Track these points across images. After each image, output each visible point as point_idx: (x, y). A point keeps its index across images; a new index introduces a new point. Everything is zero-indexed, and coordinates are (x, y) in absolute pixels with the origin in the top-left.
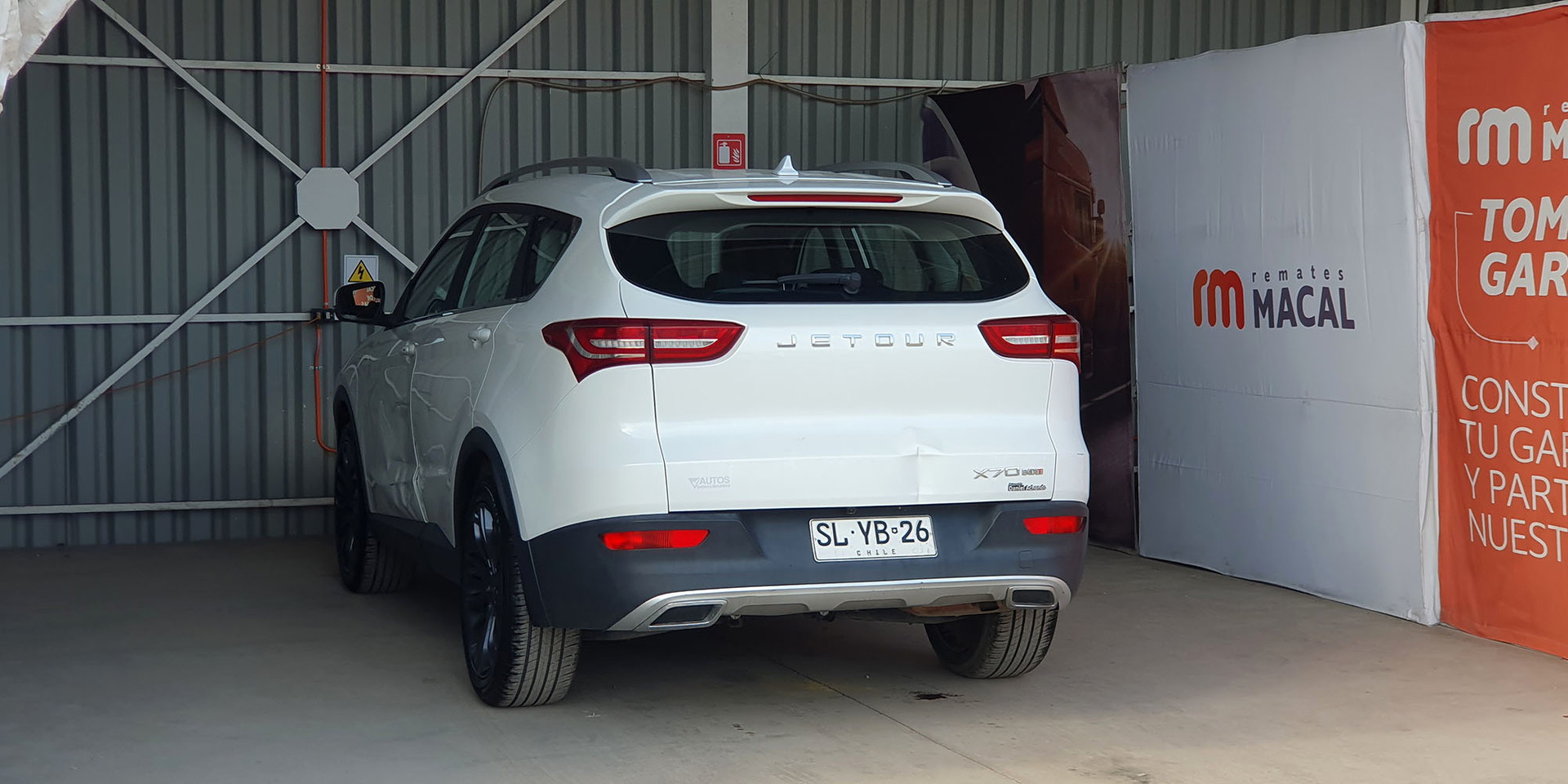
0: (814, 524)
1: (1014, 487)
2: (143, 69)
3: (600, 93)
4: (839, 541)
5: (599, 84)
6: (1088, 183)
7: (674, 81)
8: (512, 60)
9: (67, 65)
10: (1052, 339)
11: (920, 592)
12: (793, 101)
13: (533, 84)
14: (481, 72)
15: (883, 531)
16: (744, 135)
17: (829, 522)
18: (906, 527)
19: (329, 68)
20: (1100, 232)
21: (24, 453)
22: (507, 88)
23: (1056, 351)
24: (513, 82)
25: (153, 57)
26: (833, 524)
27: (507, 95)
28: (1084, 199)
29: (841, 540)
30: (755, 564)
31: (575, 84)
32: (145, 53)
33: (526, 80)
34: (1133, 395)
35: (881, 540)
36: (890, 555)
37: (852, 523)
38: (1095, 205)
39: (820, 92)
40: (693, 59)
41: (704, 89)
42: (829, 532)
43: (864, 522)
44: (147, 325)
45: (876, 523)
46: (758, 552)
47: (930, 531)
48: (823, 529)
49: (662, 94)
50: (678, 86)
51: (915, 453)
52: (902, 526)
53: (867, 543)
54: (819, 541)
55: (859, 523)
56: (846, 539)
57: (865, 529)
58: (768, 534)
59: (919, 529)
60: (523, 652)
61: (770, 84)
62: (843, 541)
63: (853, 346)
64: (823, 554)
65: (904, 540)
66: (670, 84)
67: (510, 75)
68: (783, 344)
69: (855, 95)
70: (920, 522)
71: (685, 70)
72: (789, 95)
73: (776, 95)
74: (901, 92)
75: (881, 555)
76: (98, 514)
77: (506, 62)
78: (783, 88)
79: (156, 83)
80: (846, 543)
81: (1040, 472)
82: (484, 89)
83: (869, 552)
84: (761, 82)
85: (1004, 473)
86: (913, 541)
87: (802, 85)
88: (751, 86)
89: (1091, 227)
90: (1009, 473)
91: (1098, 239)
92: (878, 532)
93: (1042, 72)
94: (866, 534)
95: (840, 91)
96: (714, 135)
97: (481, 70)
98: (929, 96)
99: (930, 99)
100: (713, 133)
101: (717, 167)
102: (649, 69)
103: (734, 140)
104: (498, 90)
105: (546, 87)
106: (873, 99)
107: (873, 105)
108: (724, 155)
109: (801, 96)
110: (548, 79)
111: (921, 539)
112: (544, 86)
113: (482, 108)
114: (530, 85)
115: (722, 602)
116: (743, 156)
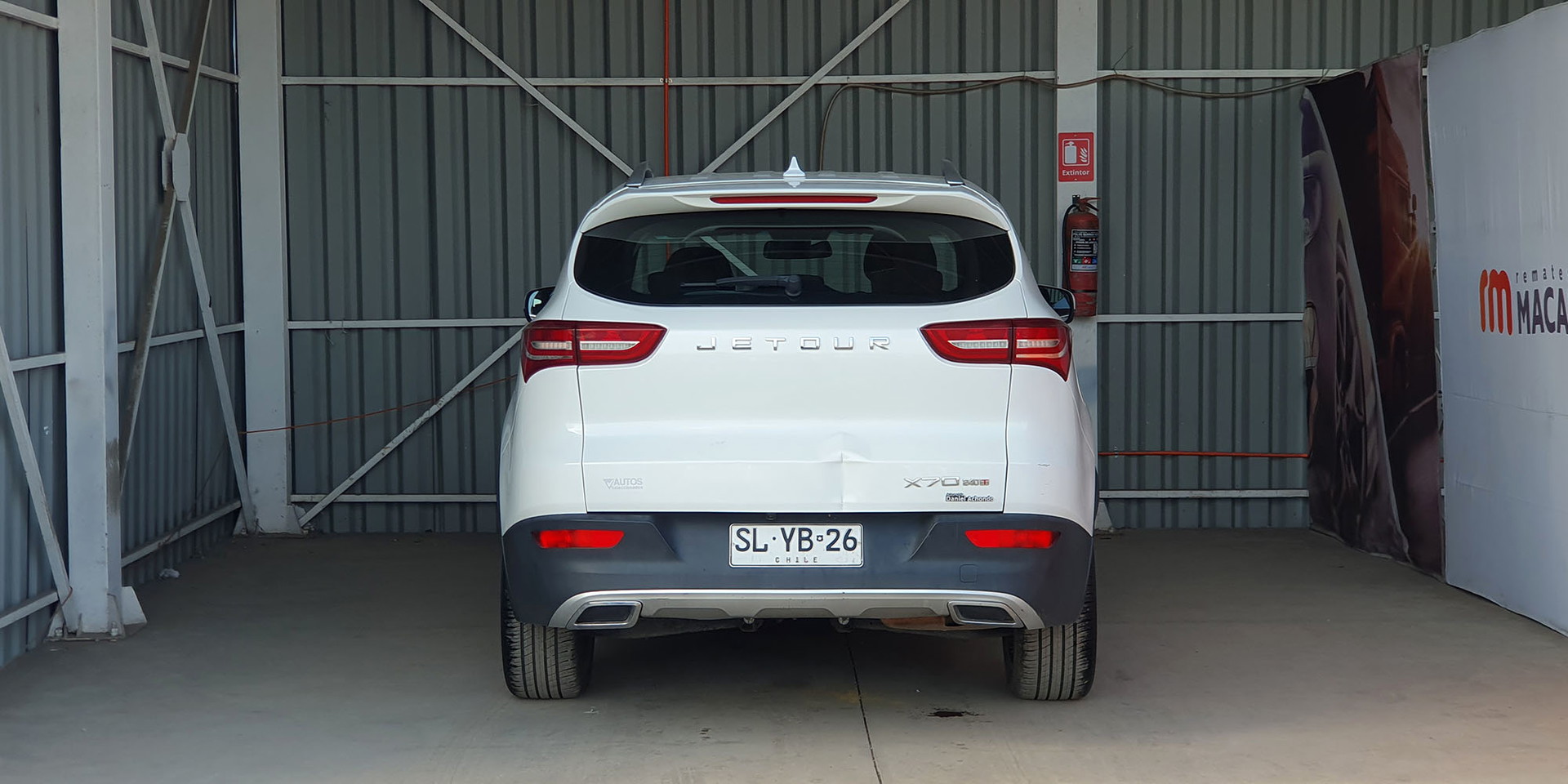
0: (734, 529)
1: (952, 497)
2: (502, 87)
3: (944, 95)
4: (758, 547)
5: (943, 86)
6: (1405, 175)
7: (1023, 80)
8: (853, 63)
9: (432, 86)
10: (1012, 344)
11: (843, 602)
12: (1154, 98)
13: (876, 89)
14: (820, 80)
15: (808, 539)
16: (1092, 134)
17: (750, 528)
18: (833, 535)
19: (672, 81)
20: (1414, 229)
21: (392, 445)
22: (850, 93)
23: (1018, 356)
24: (855, 88)
25: (508, 77)
26: (755, 530)
27: (849, 101)
28: (1403, 194)
29: (760, 546)
30: (669, 567)
31: (920, 87)
32: (502, 74)
33: (867, 86)
34: (1439, 407)
35: (803, 547)
36: (811, 563)
37: (775, 530)
38: (1410, 201)
39: (1185, 86)
40: (1043, 57)
41: (1052, 87)
42: (750, 538)
43: (788, 529)
44: (507, 328)
45: (801, 530)
46: (673, 553)
47: (859, 540)
48: (743, 534)
49: (1010, 94)
50: (1028, 87)
51: (839, 460)
52: (828, 534)
53: (788, 550)
54: (737, 547)
55: (783, 530)
56: (766, 546)
57: (788, 536)
58: (685, 536)
59: (847, 537)
60: (517, 645)
61: (1129, 80)
62: (763, 547)
63: (775, 349)
64: (739, 559)
65: (829, 548)
66: (1018, 83)
67: (851, 81)
68: (702, 347)
69: (1224, 88)
70: (850, 530)
71: (1035, 68)
72: (1149, 89)
73: (1136, 90)
74: (1279, 83)
75: (801, 563)
76: (462, 504)
77: (850, 66)
78: (1143, 83)
79: (512, 102)
80: (765, 550)
81: (985, 482)
82: (825, 94)
83: (789, 560)
84: (1116, 78)
85: (940, 483)
86: (838, 549)
87: (1166, 79)
88: (1104, 83)
89: (1408, 224)
90: (946, 483)
91: (1413, 237)
92: (801, 539)
93: (1375, 58)
94: (788, 541)
95: (1209, 84)
96: (1060, 134)
97: (820, 77)
98: (1306, 87)
99: (1307, 90)
100: (1058, 132)
101: (1062, 168)
102: (997, 70)
103: (1081, 140)
104: (839, 97)
105: (889, 92)
106: (1246, 91)
107: (1245, 97)
108: (1070, 154)
109: (1163, 90)
110: (891, 83)
111: (847, 548)
112: (887, 91)
113: (823, 114)
114: (873, 91)
115: (636, 603)
116: (1090, 155)
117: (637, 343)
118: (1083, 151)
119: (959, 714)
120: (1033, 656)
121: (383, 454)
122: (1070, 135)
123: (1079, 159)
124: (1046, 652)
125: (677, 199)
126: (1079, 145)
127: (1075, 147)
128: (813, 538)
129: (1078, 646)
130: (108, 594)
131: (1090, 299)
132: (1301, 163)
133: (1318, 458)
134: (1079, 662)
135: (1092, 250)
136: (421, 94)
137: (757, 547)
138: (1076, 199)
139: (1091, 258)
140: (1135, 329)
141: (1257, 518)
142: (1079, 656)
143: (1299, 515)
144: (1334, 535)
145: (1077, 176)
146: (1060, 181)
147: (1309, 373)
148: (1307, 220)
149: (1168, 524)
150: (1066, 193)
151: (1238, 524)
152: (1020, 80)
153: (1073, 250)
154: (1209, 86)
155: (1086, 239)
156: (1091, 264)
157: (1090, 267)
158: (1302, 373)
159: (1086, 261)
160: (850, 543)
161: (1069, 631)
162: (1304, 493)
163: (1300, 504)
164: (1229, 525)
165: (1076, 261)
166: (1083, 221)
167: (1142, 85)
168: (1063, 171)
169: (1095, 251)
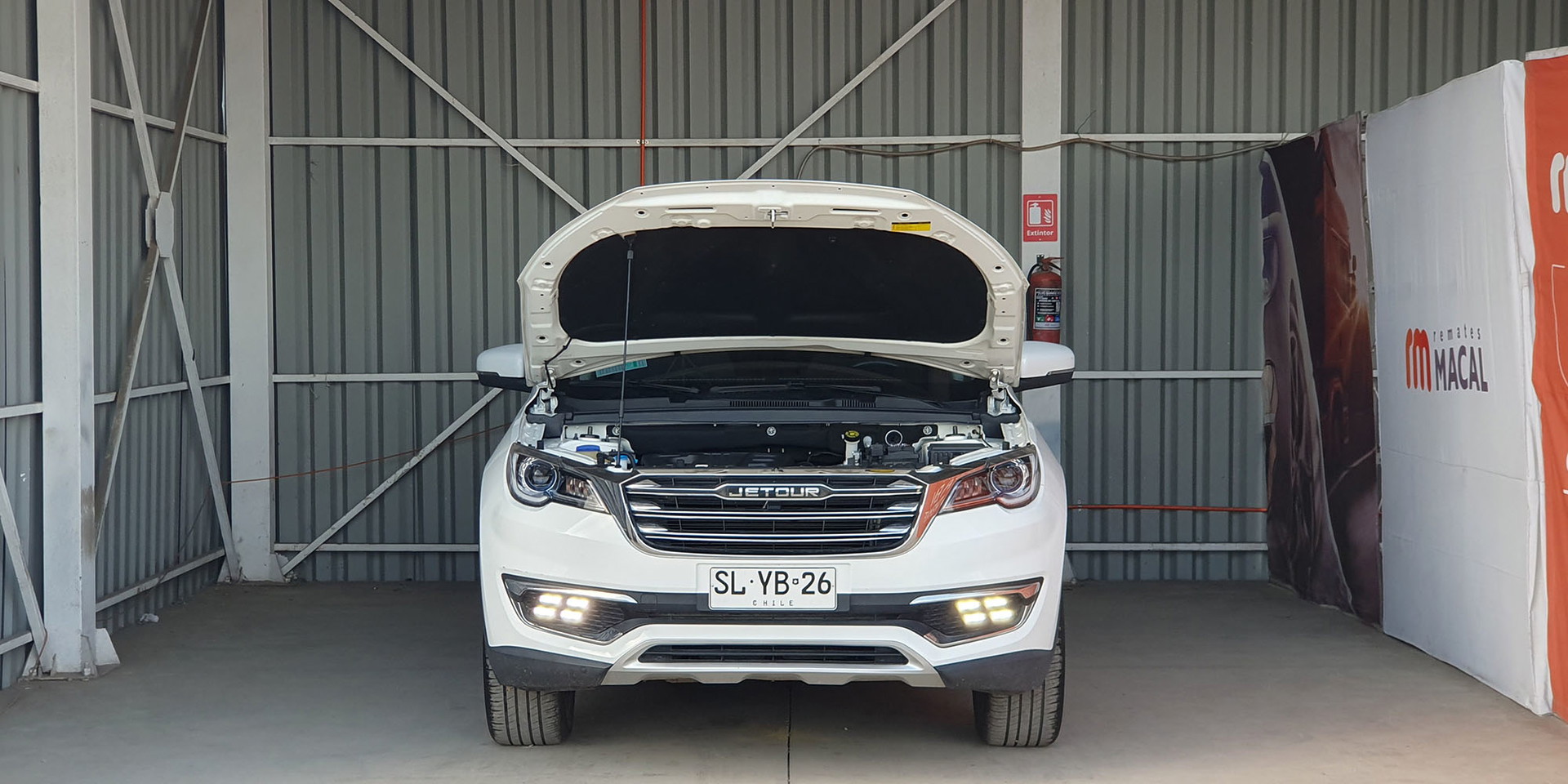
2: (483, 148)
3: (913, 157)
5: (912, 149)
6: (1346, 237)
7: (990, 143)
8: (825, 125)
9: (415, 146)
12: (1117, 161)
13: (846, 151)
14: (792, 142)
16: (1056, 195)
19: (648, 143)
20: (1353, 289)
21: (373, 496)
22: (822, 154)
24: (827, 149)
25: (489, 138)
27: (822, 162)
28: (1345, 254)
31: (890, 149)
32: (483, 136)
33: (838, 147)
34: (1377, 463)
38: (1351, 261)
39: (1147, 149)
40: (1008, 120)
41: (1017, 150)
49: (977, 157)
50: (994, 149)
61: (1093, 144)
66: (985, 145)
67: (821, 143)
69: (1186, 152)
71: (1001, 132)
72: (1112, 152)
73: (1099, 153)
74: (1239, 146)
76: (441, 554)
77: (821, 128)
78: (1107, 147)
79: (493, 162)
82: (798, 155)
84: (1080, 141)
87: (1129, 142)
88: (1069, 146)
89: (1349, 284)
91: (1353, 296)
95: (1171, 148)
96: (1025, 196)
97: (792, 139)
98: (1267, 150)
99: (1266, 154)
100: (1023, 194)
101: (1027, 228)
102: (964, 133)
103: (1045, 201)
104: (811, 157)
105: (859, 154)
106: (1207, 155)
107: (1207, 160)
108: (1034, 215)
109: (1126, 153)
110: (862, 146)
112: (858, 153)
114: (844, 152)
116: (1055, 217)
118: (1047, 212)
121: (364, 504)
122: (1035, 197)
123: (1043, 220)
126: (1044, 207)
127: (1039, 208)
132: (1261, 224)
133: (1275, 512)
135: (1055, 308)
136: (405, 153)
138: (1040, 259)
139: (1055, 316)
140: (1098, 385)
141: (1218, 572)
143: (1259, 568)
144: (1290, 587)
145: (1041, 237)
146: (1025, 240)
147: (1268, 428)
148: (1266, 279)
149: (1131, 576)
150: (1031, 253)
151: (1199, 576)
152: (987, 143)
153: (1037, 308)
154: (1171, 149)
155: (1049, 298)
156: (1054, 322)
157: (1056, 325)
158: (1261, 430)
159: (1050, 319)
162: (1264, 547)
163: (1260, 557)
164: (1190, 577)
165: (1039, 319)
166: (1047, 280)
167: (1105, 147)
168: (1028, 232)
169: (1058, 310)
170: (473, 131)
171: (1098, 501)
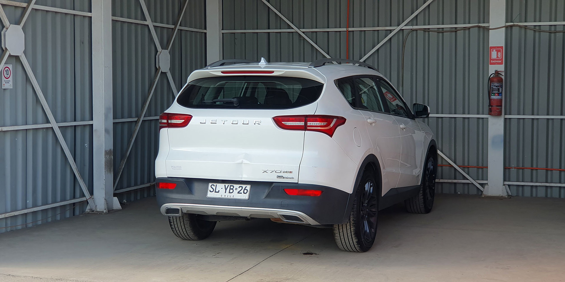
0: (210, 184)
1: (279, 177)
2: (292, 33)
3: (449, 33)
5: (449, 29)
9: (270, 32)
10: (306, 124)
11: (241, 211)
12: (530, 33)
14: (402, 28)
15: (232, 189)
16: (503, 47)
17: (215, 184)
18: (241, 188)
19: (350, 29)
22: (415, 32)
23: (308, 128)
24: (416, 30)
26: (216, 185)
27: (414, 36)
29: (217, 191)
30: (189, 196)
31: (441, 30)
32: (292, 28)
33: (420, 29)
35: (231, 192)
36: (232, 197)
37: (222, 185)
39: (543, 28)
40: (486, 18)
41: (487, 29)
42: (214, 188)
43: (227, 185)
45: (231, 186)
46: (191, 192)
47: (248, 190)
48: (213, 186)
50: (481, 29)
51: (241, 162)
52: (239, 188)
53: (225, 193)
54: (210, 190)
55: (225, 185)
56: (219, 191)
58: (197, 186)
59: (245, 189)
61: (520, 27)
62: (218, 191)
63: (224, 124)
64: (210, 195)
65: (238, 193)
67: (413, 28)
68: (202, 122)
70: (246, 187)
71: (483, 22)
72: (528, 29)
73: (523, 30)
75: (229, 197)
77: (415, 22)
79: (295, 37)
80: (218, 192)
81: (291, 172)
82: (405, 33)
83: (225, 196)
84: (514, 26)
85: (275, 172)
86: (241, 193)
87: (535, 26)
88: (509, 28)
90: (277, 172)
92: (230, 189)
94: (226, 189)
97: (402, 26)
100: (490, 46)
101: (491, 60)
102: (469, 23)
103: (498, 49)
104: (410, 34)
105: (429, 32)
108: (494, 54)
109: (534, 30)
110: (429, 28)
111: (244, 193)
113: (404, 39)
114: (423, 31)
115: (179, 208)
116: (502, 55)
117: (184, 121)
118: (499, 53)
119: (312, 254)
120: (337, 235)
122: (494, 47)
123: (497, 56)
124: (341, 234)
125: (209, 72)
126: (498, 51)
127: (496, 52)
128: (234, 189)
129: (352, 233)
130: (105, 199)
131: (498, 109)
134: (354, 239)
135: (499, 90)
136: (266, 35)
137: (216, 191)
138: (496, 71)
139: (499, 93)
142: (353, 236)
145: (497, 63)
146: (490, 64)
150: (492, 69)
152: (478, 27)
153: (492, 90)
154: (553, 28)
155: (497, 86)
156: (499, 96)
157: (500, 97)
159: (496, 95)
160: (245, 191)
161: (348, 227)
165: (493, 95)
166: (496, 80)
167: (525, 28)
168: (491, 61)
169: (500, 91)
170: (289, 27)
171: (521, 166)
